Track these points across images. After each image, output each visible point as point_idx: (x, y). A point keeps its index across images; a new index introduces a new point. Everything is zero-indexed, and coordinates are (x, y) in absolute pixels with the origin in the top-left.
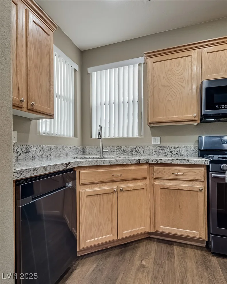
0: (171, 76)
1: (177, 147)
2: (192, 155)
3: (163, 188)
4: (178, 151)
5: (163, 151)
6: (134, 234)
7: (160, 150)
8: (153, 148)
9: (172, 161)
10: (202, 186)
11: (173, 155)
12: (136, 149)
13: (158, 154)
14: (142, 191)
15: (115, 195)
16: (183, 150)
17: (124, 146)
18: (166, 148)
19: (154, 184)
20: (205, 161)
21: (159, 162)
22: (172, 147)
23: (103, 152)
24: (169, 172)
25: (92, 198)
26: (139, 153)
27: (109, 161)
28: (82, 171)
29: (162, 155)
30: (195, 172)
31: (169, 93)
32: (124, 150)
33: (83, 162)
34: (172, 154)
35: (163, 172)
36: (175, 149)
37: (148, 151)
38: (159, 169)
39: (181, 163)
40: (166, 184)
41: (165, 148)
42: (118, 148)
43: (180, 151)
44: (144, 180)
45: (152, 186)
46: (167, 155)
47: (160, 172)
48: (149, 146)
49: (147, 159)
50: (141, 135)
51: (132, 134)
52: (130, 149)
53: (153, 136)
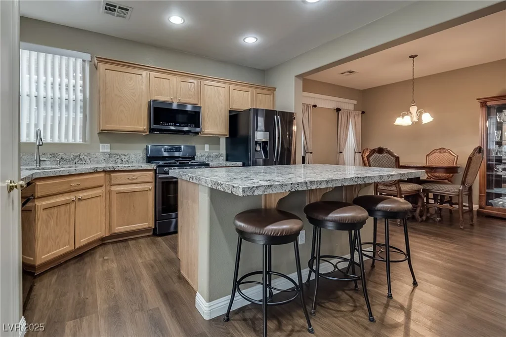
0: (124, 88)
1: (127, 154)
2: (141, 161)
3: (119, 193)
4: (129, 158)
5: (113, 159)
6: (91, 240)
7: (109, 157)
8: (102, 155)
9: (128, 168)
10: (151, 186)
12: (81, 157)
13: (107, 161)
14: (99, 198)
15: (73, 205)
16: (133, 158)
17: (63, 154)
19: (110, 191)
20: (153, 166)
21: (116, 170)
22: (122, 155)
23: (40, 161)
24: (125, 178)
25: (48, 211)
26: (84, 161)
27: (68, 170)
28: (38, 183)
30: (146, 176)
31: (122, 104)
32: (62, 158)
33: (40, 173)
34: (122, 161)
35: (120, 178)
36: (125, 157)
37: (96, 159)
38: (115, 176)
40: (122, 188)
41: (115, 156)
42: (53, 155)
44: (101, 188)
45: (108, 192)
47: (116, 178)
48: (97, 154)
49: (104, 167)
50: (86, 141)
51: (72, 139)
52: (72, 157)
53: (101, 143)
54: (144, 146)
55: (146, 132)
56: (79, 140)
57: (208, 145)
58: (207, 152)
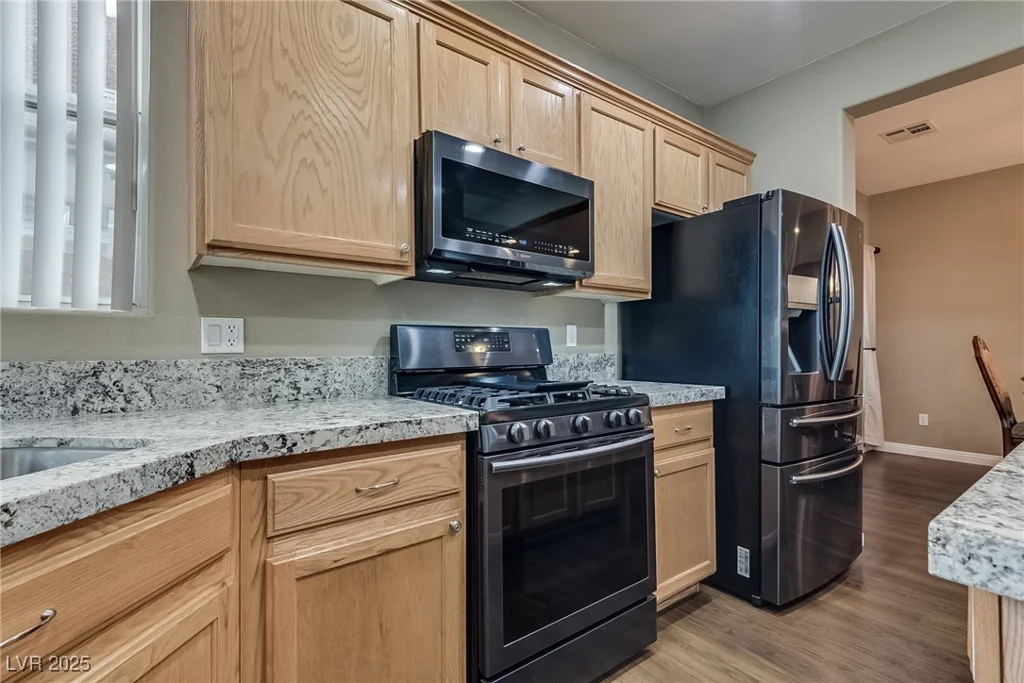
0: (317, 63)
1: (317, 362)
2: (370, 390)
3: (311, 574)
4: (322, 379)
5: (257, 384)
7: (242, 376)
8: (207, 370)
9: (360, 435)
11: (300, 397)
12: (103, 379)
16: (339, 376)
18: (271, 368)
19: (264, 572)
21: (297, 451)
22: (296, 364)
24: (341, 489)
26: (120, 399)
29: (251, 400)
30: (437, 466)
31: (310, 132)
34: (295, 392)
35: (317, 493)
36: (308, 372)
37: (177, 388)
38: (293, 484)
39: (393, 440)
40: (329, 547)
41: (265, 369)
43: (330, 376)
45: (253, 583)
46: (277, 396)
47: (299, 497)
48: (184, 363)
49: (234, 444)
50: (129, 305)
51: (64, 293)
52: (54, 378)
53: (205, 312)
54: (382, 328)
55: (403, 267)
56: (96, 297)
57: (574, 327)
58: (570, 350)
